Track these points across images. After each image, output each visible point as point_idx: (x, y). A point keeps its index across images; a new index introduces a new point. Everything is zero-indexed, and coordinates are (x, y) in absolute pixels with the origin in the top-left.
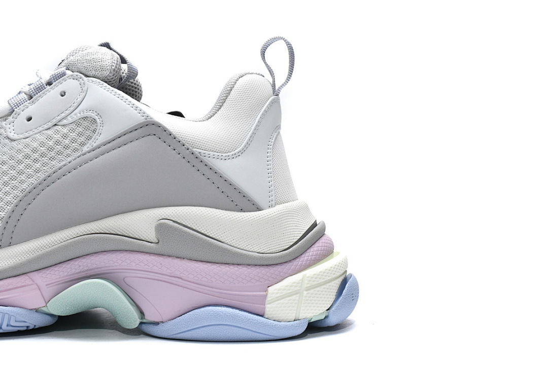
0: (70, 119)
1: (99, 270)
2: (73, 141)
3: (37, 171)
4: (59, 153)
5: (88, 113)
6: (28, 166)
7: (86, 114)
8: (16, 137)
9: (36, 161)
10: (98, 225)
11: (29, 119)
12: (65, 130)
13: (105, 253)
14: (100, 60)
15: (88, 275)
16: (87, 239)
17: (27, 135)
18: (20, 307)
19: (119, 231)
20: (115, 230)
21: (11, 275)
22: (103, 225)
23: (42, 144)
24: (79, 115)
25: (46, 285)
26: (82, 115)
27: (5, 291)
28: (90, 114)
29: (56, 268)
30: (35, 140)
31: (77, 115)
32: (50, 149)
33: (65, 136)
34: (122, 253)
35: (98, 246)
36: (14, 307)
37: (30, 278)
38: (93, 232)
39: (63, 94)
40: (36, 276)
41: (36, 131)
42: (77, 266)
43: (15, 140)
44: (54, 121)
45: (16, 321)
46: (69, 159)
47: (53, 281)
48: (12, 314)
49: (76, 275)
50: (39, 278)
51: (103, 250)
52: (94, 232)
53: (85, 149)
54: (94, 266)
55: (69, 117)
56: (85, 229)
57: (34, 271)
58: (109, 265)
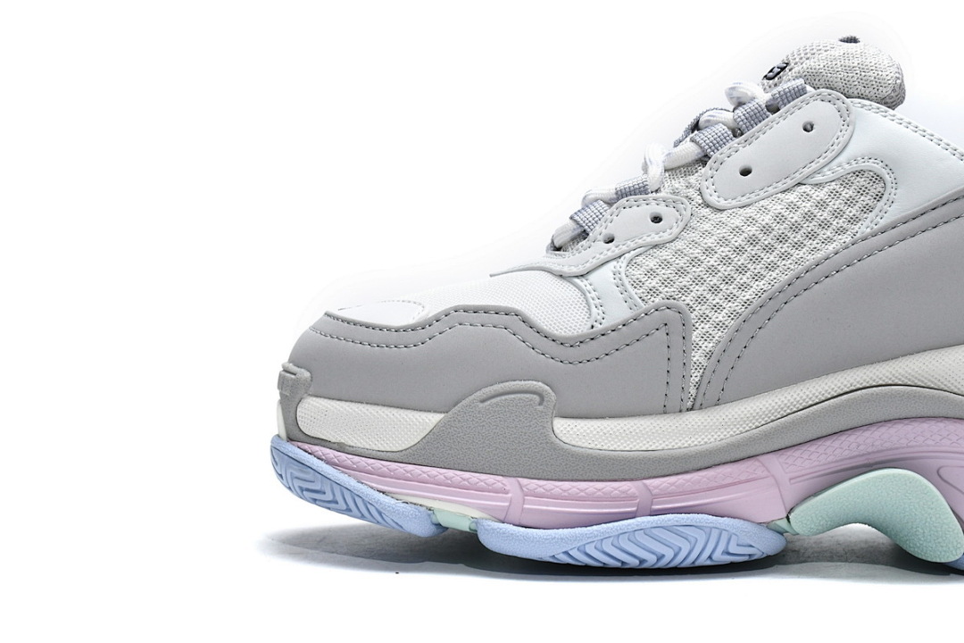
0: (828, 174)
1: (896, 452)
2: (837, 214)
3: (771, 267)
4: (811, 236)
5: (866, 164)
6: (755, 259)
7: (862, 166)
8: (722, 203)
9: (769, 249)
10: (890, 370)
11: (746, 172)
12: (821, 194)
13: (906, 422)
14: (873, 68)
15: (871, 461)
16: (877, 394)
17: (744, 200)
18: (744, 520)
19: (932, 382)
20: (923, 379)
21: (728, 459)
22: (900, 371)
23: (780, 218)
24: (847, 167)
25: (791, 479)
26: (855, 167)
27: (717, 488)
28: (870, 164)
29: (813, 448)
30: (765, 210)
31: (842, 166)
32: (795, 228)
33: (821, 205)
34: (941, 421)
35: (896, 408)
36: (735, 518)
37: (764, 466)
38: (881, 382)
39: (809, 127)
40: (774, 462)
41: (762, 194)
42: (854, 445)
43: (724, 210)
44: (798, 177)
45: (738, 545)
46: (831, 247)
47: (803, 472)
48: (734, 531)
49: (848, 461)
50: (779, 466)
51: (904, 416)
52: (884, 383)
53: (863, 228)
54: (888, 445)
55: (825, 169)
56: (865, 377)
57: (768, 453)
58: (915, 444)
